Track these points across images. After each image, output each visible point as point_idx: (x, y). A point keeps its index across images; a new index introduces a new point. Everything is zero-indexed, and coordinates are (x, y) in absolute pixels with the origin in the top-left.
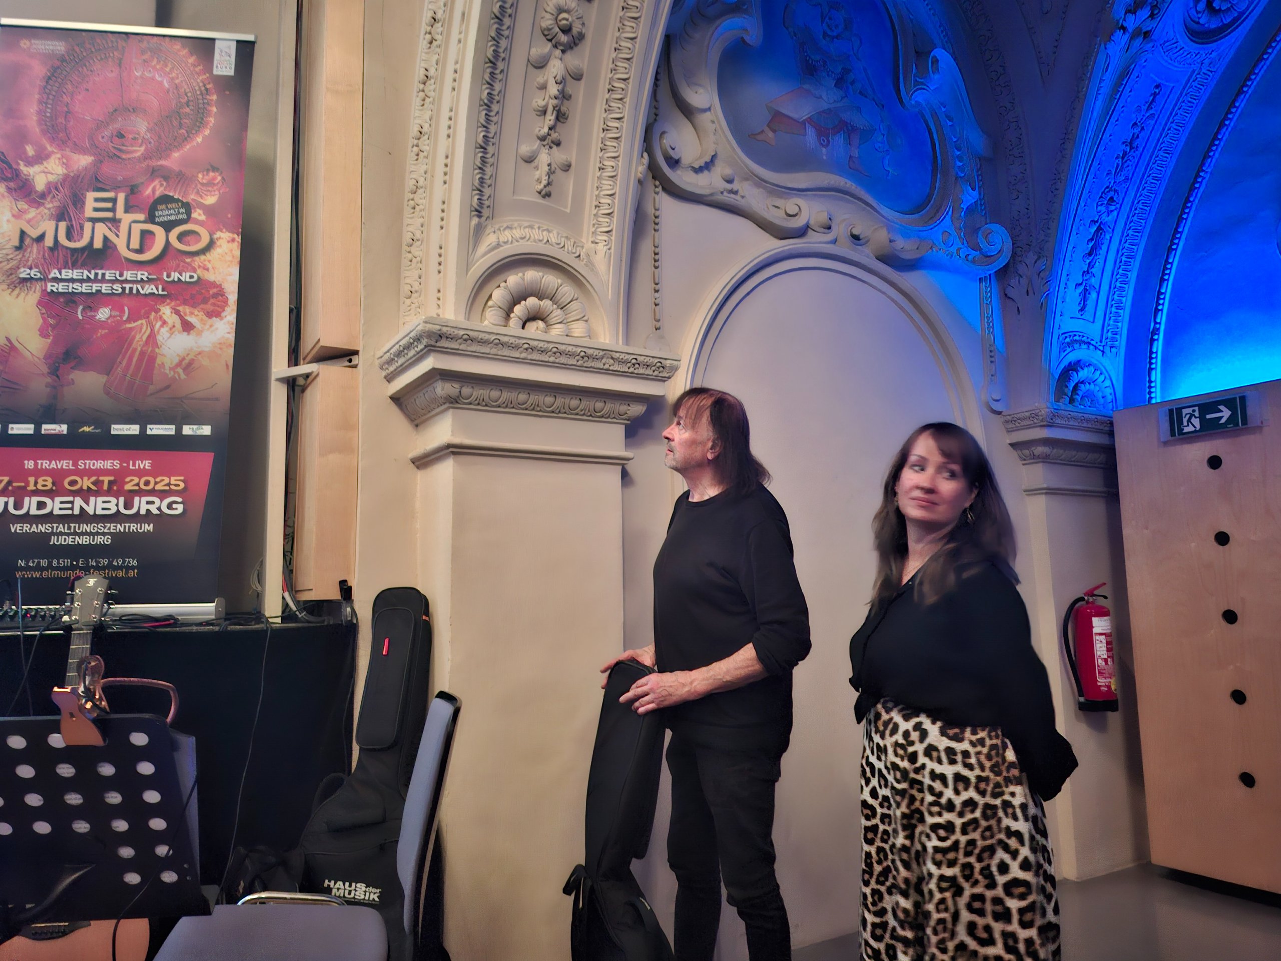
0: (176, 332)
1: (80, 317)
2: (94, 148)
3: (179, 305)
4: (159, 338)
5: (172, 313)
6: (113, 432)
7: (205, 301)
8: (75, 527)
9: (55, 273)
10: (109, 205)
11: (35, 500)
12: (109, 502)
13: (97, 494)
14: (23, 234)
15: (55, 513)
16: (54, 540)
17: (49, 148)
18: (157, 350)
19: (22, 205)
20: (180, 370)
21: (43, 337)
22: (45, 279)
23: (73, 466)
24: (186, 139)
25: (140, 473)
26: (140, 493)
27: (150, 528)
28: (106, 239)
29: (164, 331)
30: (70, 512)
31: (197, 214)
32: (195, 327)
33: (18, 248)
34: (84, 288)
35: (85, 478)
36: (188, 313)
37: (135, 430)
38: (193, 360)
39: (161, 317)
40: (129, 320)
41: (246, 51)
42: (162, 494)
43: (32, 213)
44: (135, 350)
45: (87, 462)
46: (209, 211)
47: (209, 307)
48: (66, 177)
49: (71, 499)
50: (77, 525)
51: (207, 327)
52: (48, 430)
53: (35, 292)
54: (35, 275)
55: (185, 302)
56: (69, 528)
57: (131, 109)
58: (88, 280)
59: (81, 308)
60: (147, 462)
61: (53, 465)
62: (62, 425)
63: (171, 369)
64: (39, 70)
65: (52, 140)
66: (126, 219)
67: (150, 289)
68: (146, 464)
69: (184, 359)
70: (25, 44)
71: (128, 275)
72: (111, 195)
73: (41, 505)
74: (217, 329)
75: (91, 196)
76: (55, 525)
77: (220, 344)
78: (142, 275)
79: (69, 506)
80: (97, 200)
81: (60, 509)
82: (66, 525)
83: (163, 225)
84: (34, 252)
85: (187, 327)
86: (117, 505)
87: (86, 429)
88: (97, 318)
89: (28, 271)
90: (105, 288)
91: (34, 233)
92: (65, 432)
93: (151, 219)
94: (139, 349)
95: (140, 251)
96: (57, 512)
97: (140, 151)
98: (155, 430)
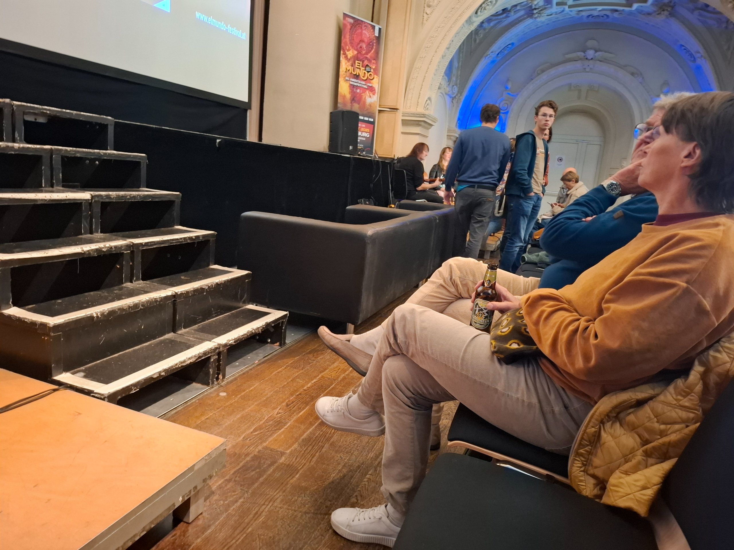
1: (355, 91)
2: (357, 50)
3: (369, 92)
7: (372, 91)
9: (351, 80)
10: (359, 64)
14: (346, 69)
17: (351, 48)
18: (366, 101)
19: (346, 61)
21: (349, 94)
22: (349, 80)
24: (371, 51)
25: (363, 127)
27: (364, 139)
28: (359, 74)
29: (367, 97)
31: (372, 70)
33: (346, 72)
34: (355, 84)
38: (371, 104)
39: (367, 94)
40: (362, 93)
41: (380, 29)
42: (367, 132)
43: (348, 64)
46: (374, 69)
47: (373, 93)
48: (353, 56)
51: (373, 97)
53: (348, 83)
57: (362, 41)
58: (356, 82)
59: (355, 89)
63: (368, 106)
64: (349, 27)
65: (351, 46)
66: (362, 68)
67: (365, 87)
68: (364, 126)
70: (347, 19)
71: (362, 82)
72: (359, 62)
75: (357, 62)
77: (375, 101)
78: (364, 83)
80: (358, 63)
83: (367, 71)
84: (348, 73)
85: (370, 97)
88: (358, 91)
89: (347, 78)
90: (359, 85)
91: (348, 69)
93: (365, 70)
94: (363, 100)
95: (364, 77)
97: (364, 52)
98: (366, 119)
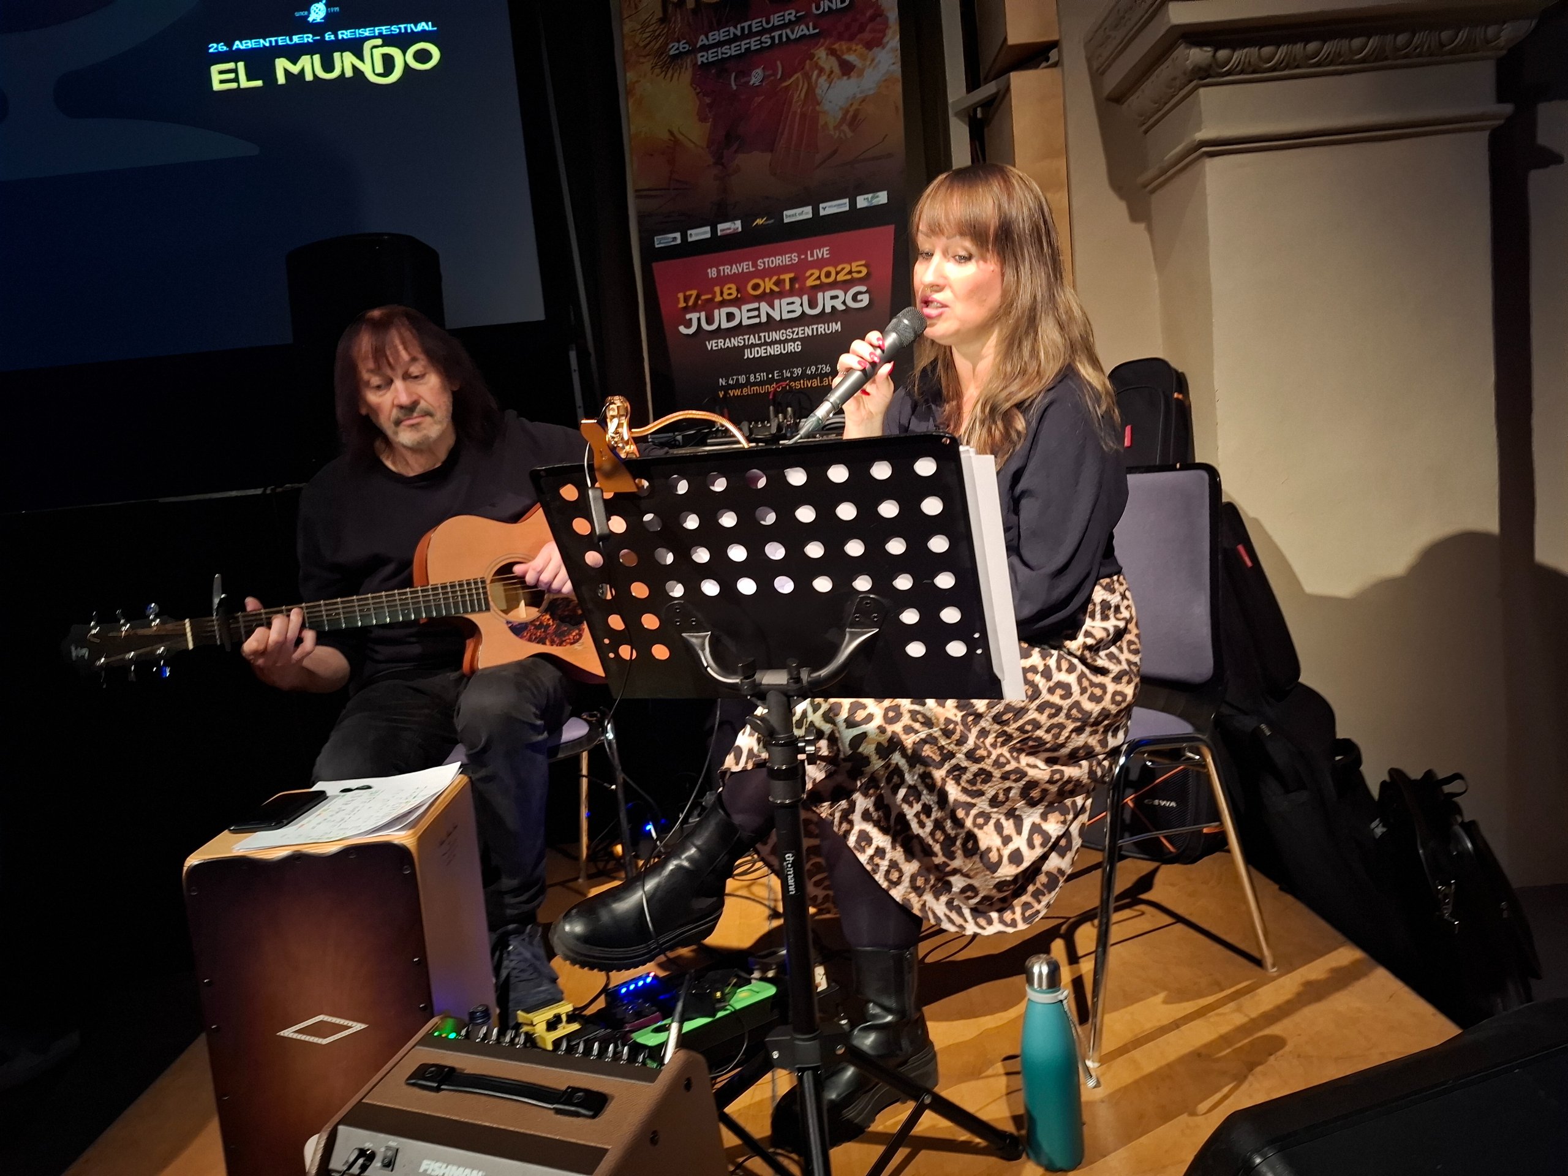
0: (835, 79)
1: (734, 87)
3: (834, 44)
4: (818, 91)
5: (827, 54)
6: (786, 221)
7: (862, 29)
8: (765, 336)
9: (702, 40)
11: (724, 311)
12: (793, 303)
13: (781, 295)
15: (744, 323)
16: (747, 354)
18: (818, 108)
20: (845, 128)
21: (702, 122)
22: (694, 51)
23: (753, 267)
25: (820, 264)
26: (822, 287)
27: (838, 327)
29: (822, 80)
30: (757, 320)
32: (854, 66)
33: (663, 20)
35: (767, 280)
36: (845, 51)
37: (807, 213)
38: (857, 110)
39: (817, 64)
40: (784, 78)
42: (846, 285)
44: (795, 113)
45: (766, 260)
47: (867, 35)
49: (756, 305)
50: (767, 334)
51: (868, 63)
52: (724, 230)
53: (686, 69)
54: (684, 48)
55: (840, 38)
56: (760, 338)
58: (736, 39)
59: (733, 75)
60: (825, 249)
61: (734, 270)
62: (736, 222)
63: (835, 128)
67: (801, 30)
69: (847, 112)
73: (730, 317)
74: (880, 61)
76: (746, 337)
77: (886, 80)
78: (790, 14)
79: (756, 313)
81: (749, 318)
82: (756, 336)
84: (678, 20)
86: (801, 305)
87: (759, 221)
88: (751, 83)
89: (676, 45)
90: (753, 43)
92: (740, 230)
94: (799, 111)
96: (745, 322)
98: (829, 208)
